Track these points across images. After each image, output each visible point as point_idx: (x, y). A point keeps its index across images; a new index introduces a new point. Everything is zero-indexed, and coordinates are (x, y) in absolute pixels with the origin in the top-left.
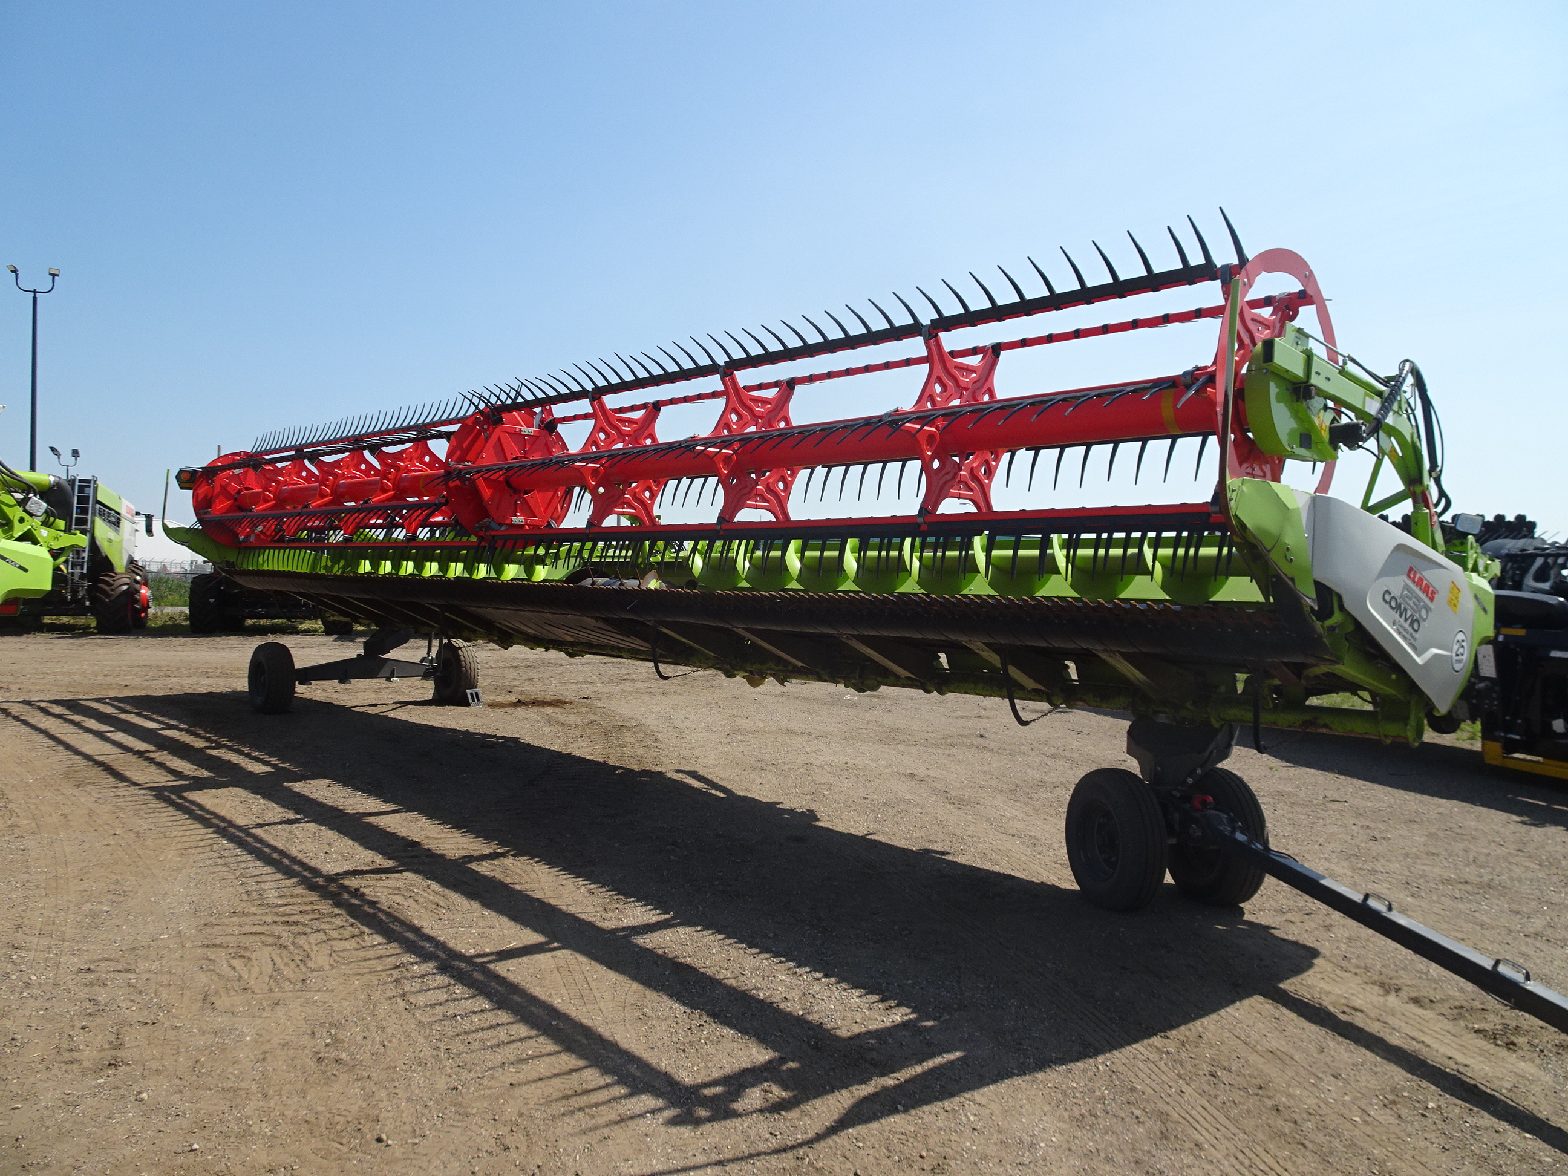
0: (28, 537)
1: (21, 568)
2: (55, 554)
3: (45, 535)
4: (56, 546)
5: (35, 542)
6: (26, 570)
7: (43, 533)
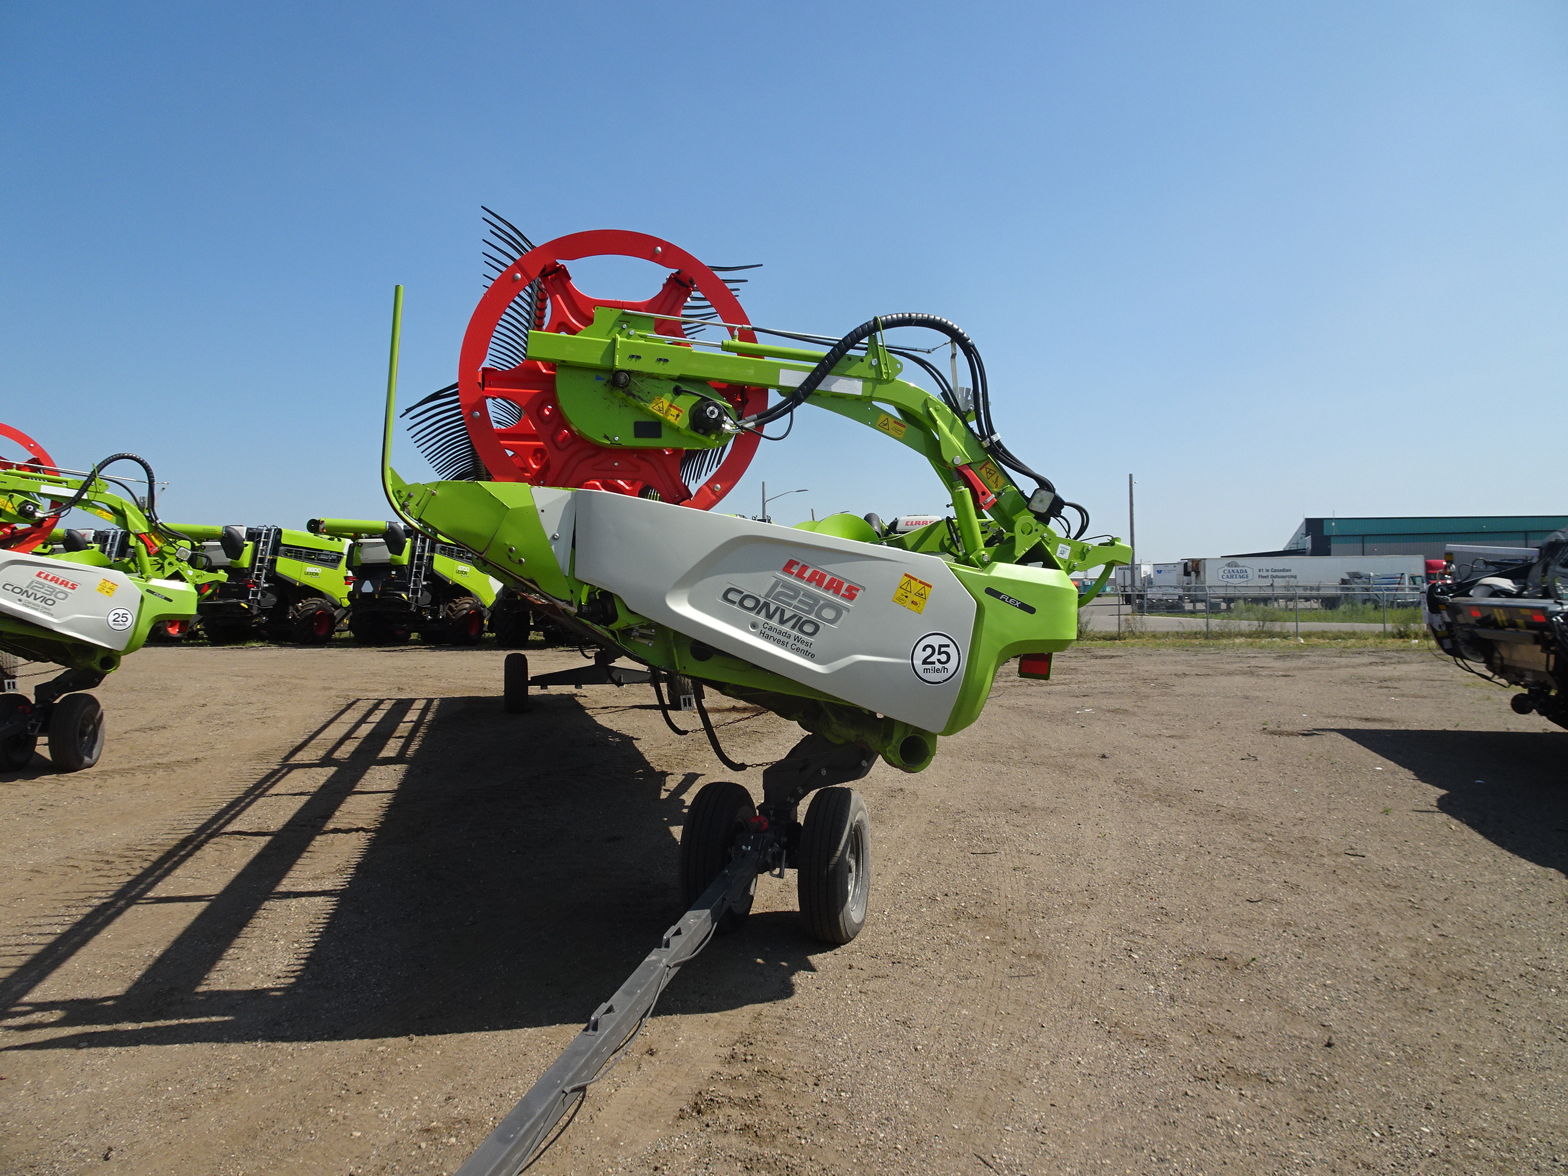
0: (177, 576)
1: (166, 599)
2: (198, 587)
3: (191, 574)
4: (200, 581)
5: (183, 579)
6: (170, 600)
7: (190, 572)
